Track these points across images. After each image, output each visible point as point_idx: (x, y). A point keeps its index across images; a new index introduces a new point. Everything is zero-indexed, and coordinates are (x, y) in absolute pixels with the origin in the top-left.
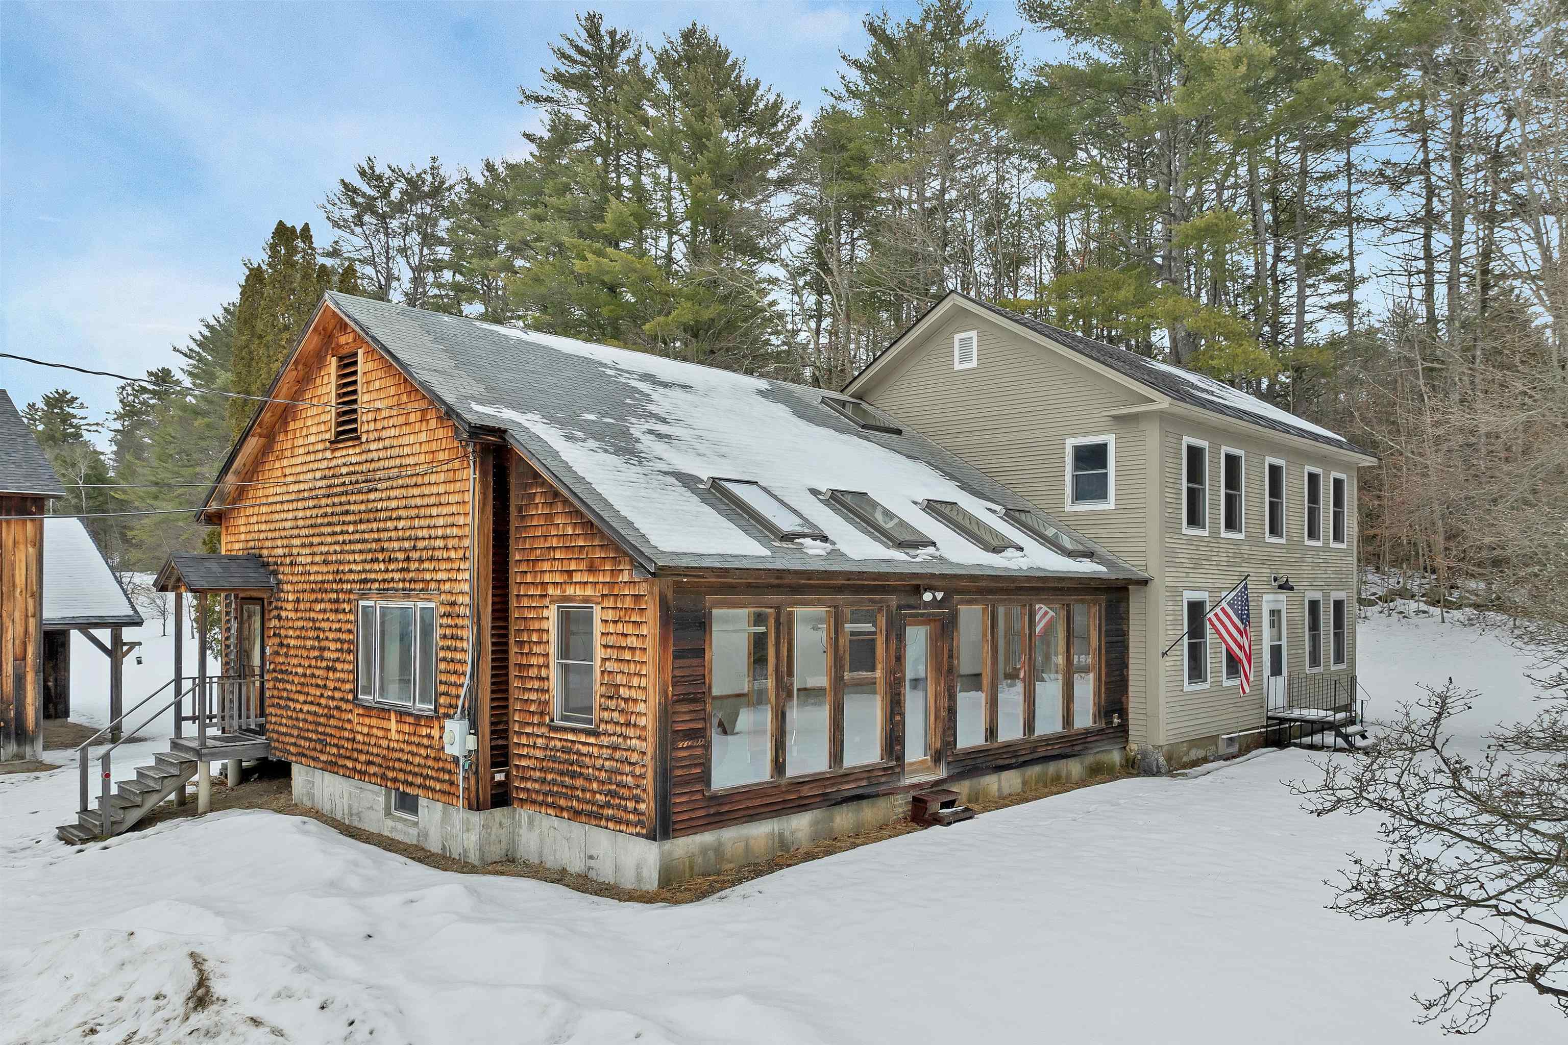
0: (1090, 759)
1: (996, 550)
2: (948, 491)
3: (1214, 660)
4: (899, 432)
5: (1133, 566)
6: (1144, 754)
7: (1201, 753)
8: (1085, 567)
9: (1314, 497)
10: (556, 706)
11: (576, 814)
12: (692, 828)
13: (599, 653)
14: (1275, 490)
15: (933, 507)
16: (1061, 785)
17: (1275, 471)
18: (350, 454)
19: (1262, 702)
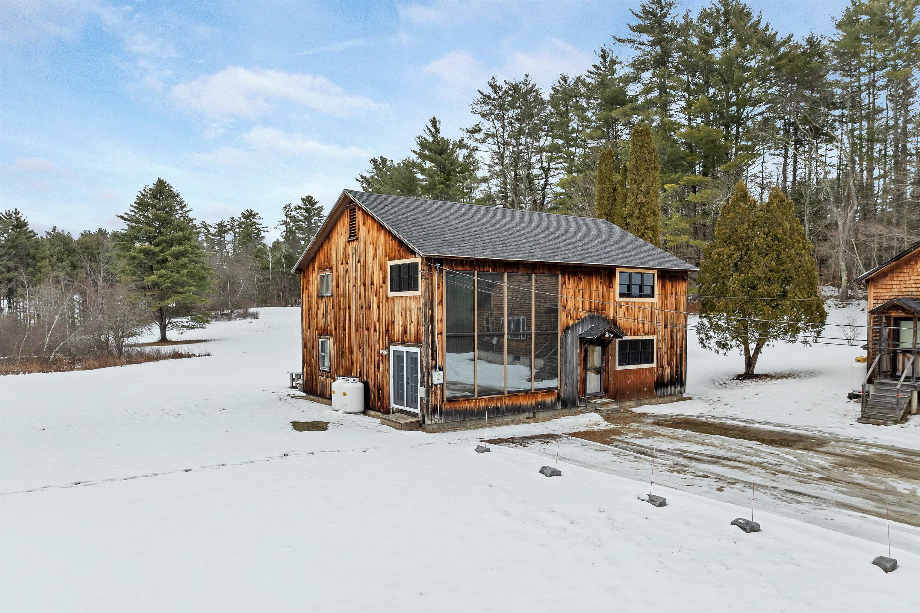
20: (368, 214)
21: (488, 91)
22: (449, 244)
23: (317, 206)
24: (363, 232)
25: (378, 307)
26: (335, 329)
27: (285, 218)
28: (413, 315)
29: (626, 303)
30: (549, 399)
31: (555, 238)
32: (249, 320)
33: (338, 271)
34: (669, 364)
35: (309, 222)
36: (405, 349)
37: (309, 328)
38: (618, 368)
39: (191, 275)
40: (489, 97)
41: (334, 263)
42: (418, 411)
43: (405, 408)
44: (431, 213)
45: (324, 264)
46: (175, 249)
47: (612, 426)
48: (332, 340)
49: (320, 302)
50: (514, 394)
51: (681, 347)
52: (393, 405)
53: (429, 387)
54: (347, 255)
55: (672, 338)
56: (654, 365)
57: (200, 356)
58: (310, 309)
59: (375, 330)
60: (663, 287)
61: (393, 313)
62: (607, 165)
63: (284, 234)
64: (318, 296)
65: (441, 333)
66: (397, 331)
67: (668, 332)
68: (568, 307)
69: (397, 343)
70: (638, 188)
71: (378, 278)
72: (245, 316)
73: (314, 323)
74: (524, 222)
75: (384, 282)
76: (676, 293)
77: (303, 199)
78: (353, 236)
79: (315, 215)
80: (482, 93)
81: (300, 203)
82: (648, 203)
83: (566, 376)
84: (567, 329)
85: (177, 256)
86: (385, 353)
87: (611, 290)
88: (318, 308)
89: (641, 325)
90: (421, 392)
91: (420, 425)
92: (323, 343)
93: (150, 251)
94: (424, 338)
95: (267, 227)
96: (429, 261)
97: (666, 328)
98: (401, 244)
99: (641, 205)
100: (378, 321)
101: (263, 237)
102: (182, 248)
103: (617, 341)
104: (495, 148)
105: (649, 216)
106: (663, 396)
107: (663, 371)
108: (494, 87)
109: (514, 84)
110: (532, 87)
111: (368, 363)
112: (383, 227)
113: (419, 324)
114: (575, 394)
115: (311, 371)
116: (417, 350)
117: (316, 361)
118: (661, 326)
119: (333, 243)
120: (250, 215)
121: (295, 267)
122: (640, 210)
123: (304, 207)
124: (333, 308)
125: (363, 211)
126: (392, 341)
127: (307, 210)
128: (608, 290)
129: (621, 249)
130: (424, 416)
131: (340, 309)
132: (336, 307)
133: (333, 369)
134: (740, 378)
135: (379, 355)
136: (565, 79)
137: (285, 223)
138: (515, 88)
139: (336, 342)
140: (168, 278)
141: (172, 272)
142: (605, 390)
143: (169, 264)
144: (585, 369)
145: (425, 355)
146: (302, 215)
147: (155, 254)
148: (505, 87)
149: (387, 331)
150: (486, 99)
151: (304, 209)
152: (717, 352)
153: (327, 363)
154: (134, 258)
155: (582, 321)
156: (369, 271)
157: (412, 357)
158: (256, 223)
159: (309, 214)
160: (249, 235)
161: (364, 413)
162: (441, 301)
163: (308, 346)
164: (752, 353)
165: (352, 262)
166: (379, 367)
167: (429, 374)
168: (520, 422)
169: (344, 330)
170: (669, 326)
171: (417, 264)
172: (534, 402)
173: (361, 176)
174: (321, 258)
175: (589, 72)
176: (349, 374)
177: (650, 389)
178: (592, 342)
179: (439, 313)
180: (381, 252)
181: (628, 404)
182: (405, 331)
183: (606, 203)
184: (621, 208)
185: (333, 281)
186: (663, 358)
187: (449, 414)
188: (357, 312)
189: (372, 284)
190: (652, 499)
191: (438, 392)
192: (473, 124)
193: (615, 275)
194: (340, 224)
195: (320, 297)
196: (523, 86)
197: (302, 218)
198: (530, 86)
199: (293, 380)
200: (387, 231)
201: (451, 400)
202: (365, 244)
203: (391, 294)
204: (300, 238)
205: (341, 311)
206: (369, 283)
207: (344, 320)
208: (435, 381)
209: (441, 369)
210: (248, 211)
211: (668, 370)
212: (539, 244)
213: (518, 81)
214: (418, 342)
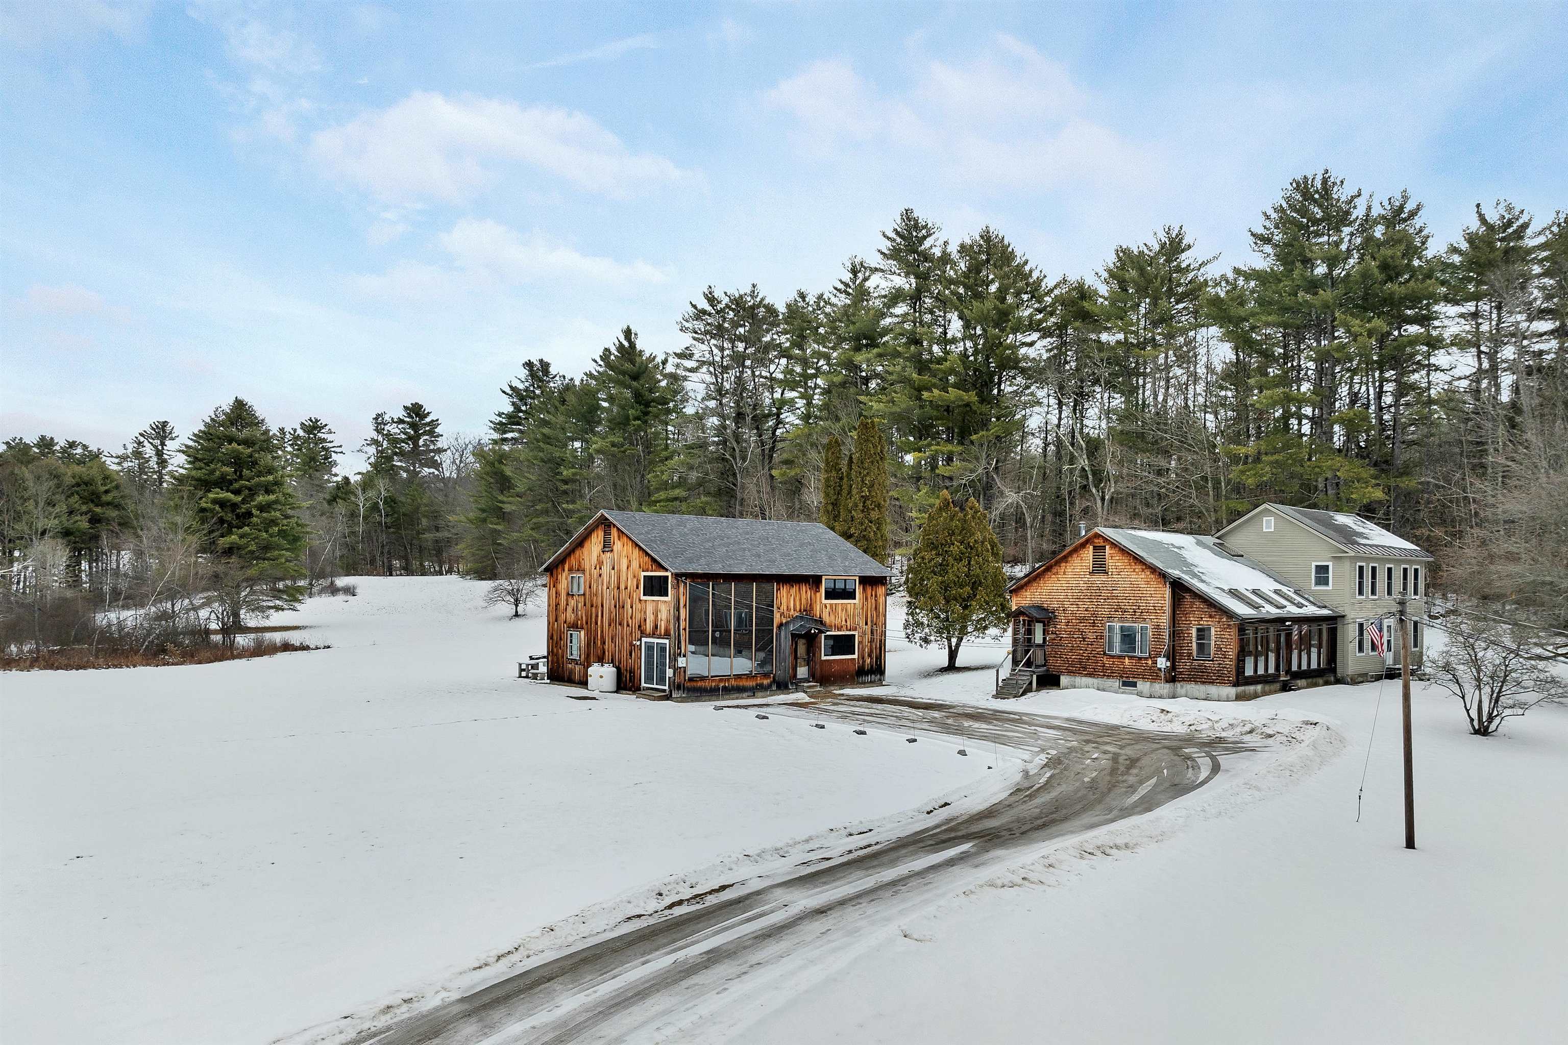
0: (1325, 679)
1: (1301, 608)
2: (1279, 587)
3: (1367, 645)
4: (1242, 556)
5: (1340, 611)
6: (1343, 678)
7: (1361, 679)
8: (1325, 612)
9: (1405, 578)
10: (1195, 653)
11: (1203, 683)
12: (1242, 685)
13: (1213, 638)
14: (1390, 577)
15: (1276, 592)
16: (1316, 685)
17: (1390, 570)
18: (1099, 579)
19: (1384, 662)
20: (623, 532)
21: (704, 305)
22: (690, 561)
23: (428, 420)
24: (618, 546)
25: (632, 607)
26: (587, 623)
27: (374, 435)
28: (663, 615)
29: (831, 605)
30: (766, 682)
31: (773, 549)
32: (341, 597)
33: (590, 575)
34: (870, 655)
35: (416, 445)
36: (656, 641)
37: (556, 621)
38: (824, 658)
39: (282, 534)
40: (704, 312)
41: (587, 567)
42: (666, 688)
43: (655, 686)
44: (672, 530)
45: (576, 566)
46: (261, 498)
47: (813, 700)
48: (583, 633)
49: (570, 599)
50: (738, 677)
51: (881, 641)
52: (643, 685)
53: (676, 669)
54: (600, 563)
55: (872, 633)
56: (855, 656)
57: (317, 648)
58: (557, 605)
59: (628, 625)
60: (864, 589)
61: (645, 612)
62: (833, 453)
63: (372, 460)
64: (568, 594)
65: (685, 629)
66: (649, 627)
67: (868, 628)
68: (782, 608)
69: (648, 636)
70: (863, 481)
71: (632, 584)
72: (334, 590)
73: (563, 617)
74: (747, 533)
75: (637, 588)
76: (876, 596)
77: (406, 408)
78: (607, 546)
79: (425, 433)
80: (694, 306)
81: (401, 414)
82: (872, 497)
83: (780, 664)
84: (781, 625)
85: (262, 508)
86: (638, 643)
87: (818, 594)
88: (567, 604)
89: (844, 623)
90: (669, 673)
91: (668, 697)
92: (571, 635)
93: (229, 501)
94: (672, 632)
95: (341, 446)
96: (677, 576)
97: (866, 624)
98: (654, 560)
99: (865, 499)
100: (631, 618)
101: (335, 464)
102: (272, 497)
103: (823, 635)
104: (710, 379)
105: (873, 509)
106: (864, 683)
107: (864, 662)
108: (711, 299)
109: (737, 296)
110: (761, 302)
111: (620, 651)
112: (637, 545)
113: (668, 621)
114: (787, 679)
115: (558, 659)
116: (667, 641)
117: (563, 651)
118: (862, 623)
119: (585, 550)
120: (313, 427)
121: (544, 567)
122: (864, 503)
123: (408, 419)
124: (585, 605)
125: (618, 529)
126: (643, 634)
127: (413, 426)
128: (815, 594)
129: (830, 558)
130: (671, 691)
131: (592, 606)
132: (588, 605)
133: (583, 657)
134: (943, 670)
135: (631, 644)
136: (803, 296)
137: (375, 442)
138: (738, 303)
139: (587, 634)
140: (253, 539)
141: (260, 531)
142: (813, 676)
143: (255, 520)
144: (796, 658)
145: (673, 645)
146: (405, 433)
147: (234, 506)
148: (726, 300)
149: (640, 626)
150: (700, 314)
151: (408, 423)
152: (921, 646)
153: (575, 652)
154: (203, 510)
155: (795, 619)
156: (623, 578)
157: (662, 649)
158: (324, 440)
159: (415, 432)
160: (313, 459)
161: (616, 692)
162: (685, 605)
163: (555, 638)
164: (954, 644)
165: (606, 569)
166: (631, 655)
167: (676, 660)
168: (743, 698)
169: (596, 623)
170: (869, 623)
171: (667, 577)
172: (754, 684)
173: (511, 387)
174: (573, 561)
175: (836, 288)
176: (601, 660)
177: (852, 677)
178: (800, 636)
179: (684, 613)
180: (635, 564)
181: (832, 688)
182: (656, 627)
183: (832, 492)
184: (846, 499)
185: (585, 582)
186: (863, 650)
187: (689, 690)
188: (610, 609)
189: (626, 588)
190: (817, 726)
191: (682, 673)
192: (683, 347)
193: (821, 582)
194: (594, 536)
195: (569, 595)
196: (749, 299)
197: (403, 436)
198: (758, 299)
199: (522, 670)
200: (640, 548)
201: (691, 679)
202: (620, 556)
203: (643, 598)
204: (401, 468)
205: (594, 609)
206: (622, 586)
207: (597, 616)
208: (680, 665)
209: (684, 656)
210: (311, 420)
211: (868, 661)
212: (759, 556)
213: (742, 293)
214: (667, 635)
